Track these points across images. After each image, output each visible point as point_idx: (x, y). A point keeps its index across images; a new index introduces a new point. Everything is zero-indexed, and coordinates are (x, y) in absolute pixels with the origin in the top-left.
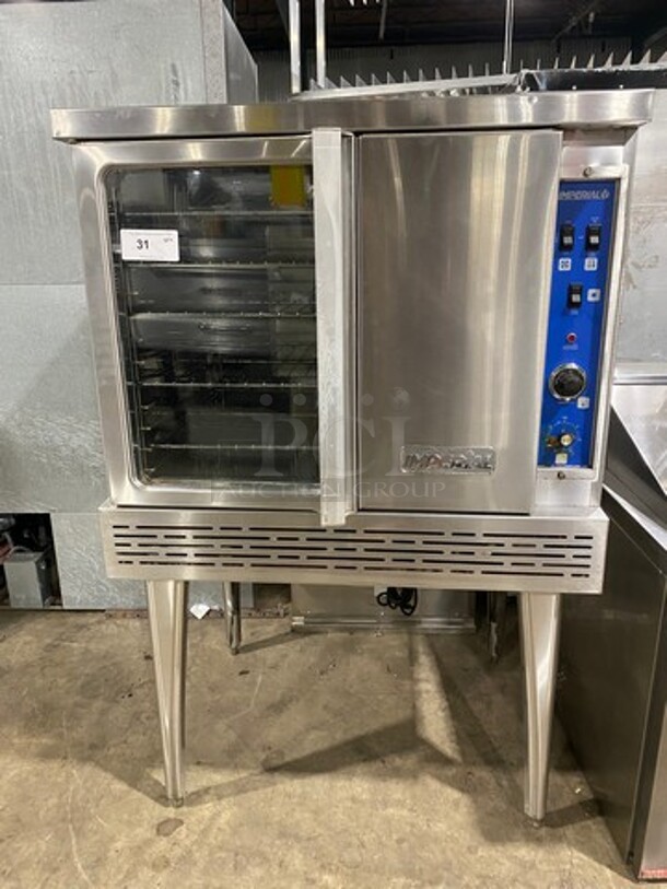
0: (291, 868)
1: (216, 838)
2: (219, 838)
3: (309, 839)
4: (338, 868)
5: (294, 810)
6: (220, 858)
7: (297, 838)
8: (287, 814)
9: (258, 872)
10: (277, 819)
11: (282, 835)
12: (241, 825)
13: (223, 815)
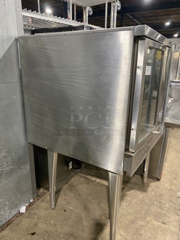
0: (143, 224)
1: (129, 237)
2: (129, 236)
3: (136, 218)
4: (146, 216)
5: (126, 218)
6: (136, 238)
7: (135, 220)
8: (127, 220)
9: (143, 231)
10: (127, 222)
11: (133, 223)
12: (127, 230)
13: (121, 233)
